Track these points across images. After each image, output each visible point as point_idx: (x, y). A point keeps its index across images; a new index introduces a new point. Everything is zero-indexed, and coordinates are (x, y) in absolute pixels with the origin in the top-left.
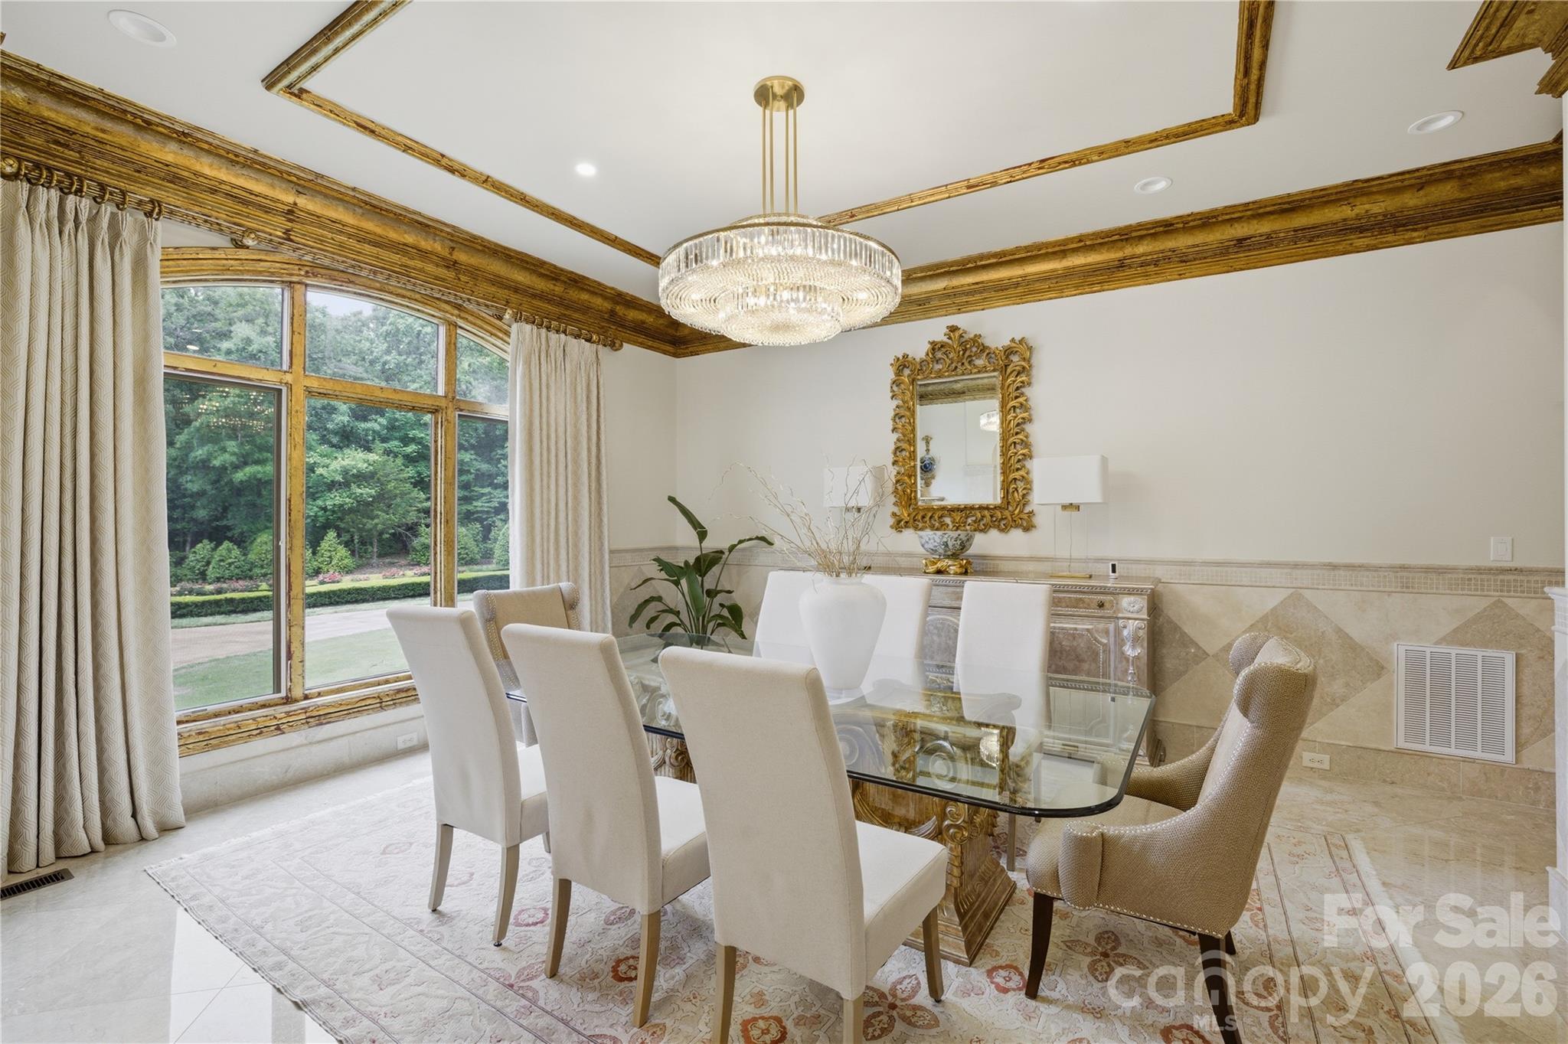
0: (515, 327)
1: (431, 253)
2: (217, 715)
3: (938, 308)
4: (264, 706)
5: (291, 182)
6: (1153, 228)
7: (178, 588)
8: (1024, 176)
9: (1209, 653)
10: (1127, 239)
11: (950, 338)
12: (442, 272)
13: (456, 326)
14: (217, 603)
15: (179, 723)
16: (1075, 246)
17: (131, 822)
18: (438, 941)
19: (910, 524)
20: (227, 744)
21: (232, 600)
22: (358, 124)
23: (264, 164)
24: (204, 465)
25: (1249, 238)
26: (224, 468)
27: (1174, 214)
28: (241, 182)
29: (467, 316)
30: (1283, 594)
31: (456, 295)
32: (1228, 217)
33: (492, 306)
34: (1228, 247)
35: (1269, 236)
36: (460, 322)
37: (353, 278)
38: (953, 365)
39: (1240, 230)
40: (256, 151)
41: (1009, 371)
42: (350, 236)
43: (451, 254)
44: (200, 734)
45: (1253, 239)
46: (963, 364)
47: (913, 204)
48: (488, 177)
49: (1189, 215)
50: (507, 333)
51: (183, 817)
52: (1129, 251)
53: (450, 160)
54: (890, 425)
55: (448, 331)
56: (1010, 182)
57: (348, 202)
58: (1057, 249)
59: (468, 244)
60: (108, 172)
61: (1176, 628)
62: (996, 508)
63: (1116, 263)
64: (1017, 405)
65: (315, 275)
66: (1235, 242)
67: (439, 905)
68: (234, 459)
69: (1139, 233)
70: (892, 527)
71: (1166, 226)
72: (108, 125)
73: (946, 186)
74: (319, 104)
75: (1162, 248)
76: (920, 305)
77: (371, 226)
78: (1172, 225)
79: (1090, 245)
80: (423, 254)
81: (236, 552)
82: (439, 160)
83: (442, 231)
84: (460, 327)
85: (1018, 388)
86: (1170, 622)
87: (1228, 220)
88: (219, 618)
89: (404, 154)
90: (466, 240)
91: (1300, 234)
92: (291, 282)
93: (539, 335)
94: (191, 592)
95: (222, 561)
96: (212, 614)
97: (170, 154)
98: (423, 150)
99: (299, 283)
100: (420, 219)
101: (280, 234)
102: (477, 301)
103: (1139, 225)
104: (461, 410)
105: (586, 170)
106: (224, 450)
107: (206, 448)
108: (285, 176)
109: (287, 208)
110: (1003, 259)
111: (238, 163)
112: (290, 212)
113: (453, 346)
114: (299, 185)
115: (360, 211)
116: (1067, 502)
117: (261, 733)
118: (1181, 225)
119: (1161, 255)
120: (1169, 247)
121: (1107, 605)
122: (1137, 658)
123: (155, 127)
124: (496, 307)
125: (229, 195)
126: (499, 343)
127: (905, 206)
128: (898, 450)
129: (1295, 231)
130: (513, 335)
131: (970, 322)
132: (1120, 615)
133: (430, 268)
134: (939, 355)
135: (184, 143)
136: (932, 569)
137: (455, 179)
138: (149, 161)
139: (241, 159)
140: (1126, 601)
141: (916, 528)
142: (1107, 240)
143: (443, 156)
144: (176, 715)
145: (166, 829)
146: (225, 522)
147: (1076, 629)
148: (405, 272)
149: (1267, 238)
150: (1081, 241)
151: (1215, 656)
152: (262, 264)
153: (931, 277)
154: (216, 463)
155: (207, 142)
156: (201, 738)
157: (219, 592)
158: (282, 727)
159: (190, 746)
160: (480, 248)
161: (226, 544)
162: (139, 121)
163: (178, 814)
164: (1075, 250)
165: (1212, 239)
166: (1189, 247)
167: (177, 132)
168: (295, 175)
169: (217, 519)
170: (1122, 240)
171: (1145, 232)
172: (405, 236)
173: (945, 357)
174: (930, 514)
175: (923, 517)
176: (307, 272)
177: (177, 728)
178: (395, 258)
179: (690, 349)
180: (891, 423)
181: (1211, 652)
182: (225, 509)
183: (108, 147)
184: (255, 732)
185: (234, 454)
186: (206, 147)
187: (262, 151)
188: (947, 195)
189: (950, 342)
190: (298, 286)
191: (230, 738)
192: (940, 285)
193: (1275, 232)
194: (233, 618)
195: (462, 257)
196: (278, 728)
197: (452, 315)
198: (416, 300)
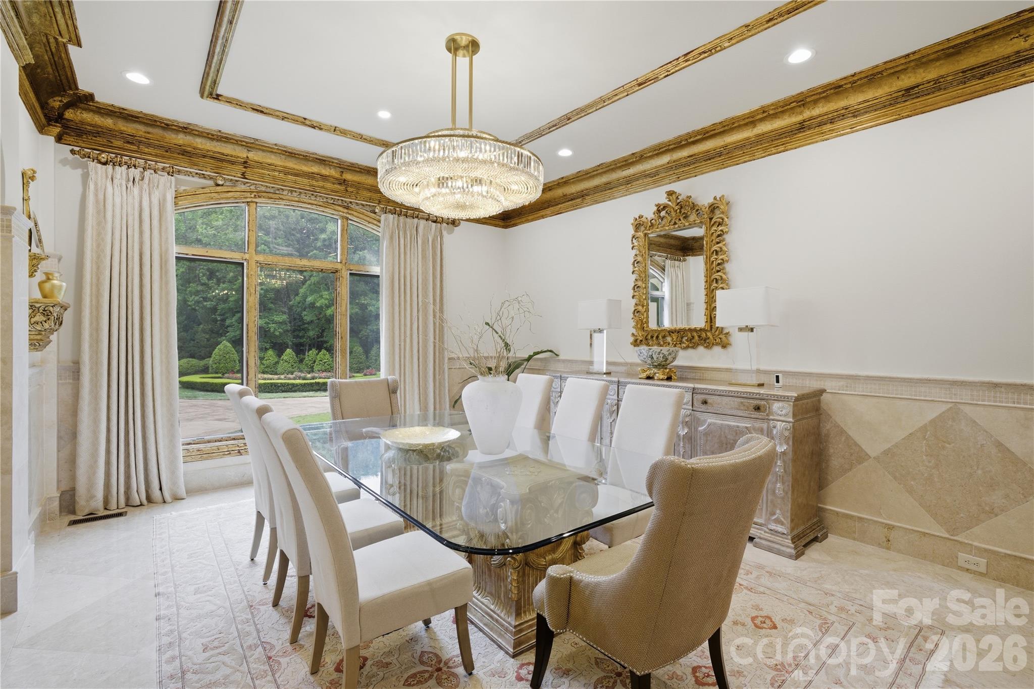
0: (383, 217)
1: (329, 176)
2: (209, 442)
3: (663, 178)
4: (234, 439)
5: (244, 145)
6: (824, 92)
7: (294, 376)
8: (677, 69)
9: (870, 455)
10: (803, 105)
11: (670, 201)
12: (337, 187)
13: (347, 219)
14: (311, 384)
15: (183, 445)
16: (761, 116)
17: (159, 492)
18: (239, 576)
19: (643, 342)
20: (212, 458)
21: (318, 383)
22: (253, 109)
23: (226, 138)
24: (312, 306)
25: (917, 86)
26: (321, 307)
27: (839, 77)
28: (218, 149)
29: (352, 212)
30: (944, 407)
31: (342, 200)
32: (892, 71)
33: (367, 205)
34: (897, 98)
35: (936, 81)
36: (350, 217)
37: (281, 196)
38: (673, 221)
39: (907, 81)
40: (220, 131)
41: (712, 223)
42: (280, 172)
43: (341, 176)
44: (199, 450)
45: (920, 87)
46: (680, 220)
47: (605, 104)
48: (336, 127)
49: (853, 76)
50: (379, 221)
51: (185, 493)
52: (807, 114)
53: (310, 121)
54: (631, 268)
55: (342, 222)
56: (667, 76)
57: (276, 153)
58: (747, 121)
59: (350, 168)
60: (151, 154)
61: (842, 432)
62: (701, 330)
63: (798, 125)
64: (718, 249)
65: (259, 197)
66: (903, 92)
67: (255, 557)
68: (327, 302)
69: (813, 98)
70: (631, 344)
71: (836, 88)
72: (150, 129)
73: (623, 86)
74: (229, 101)
75: (835, 107)
76: (652, 177)
77: (292, 164)
78: (840, 86)
79: (773, 114)
80: (324, 178)
81: (328, 356)
82: (303, 121)
83: (333, 162)
84: (350, 220)
85: (719, 236)
86: (837, 426)
87: (893, 73)
88: (311, 393)
89: (283, 122)
90: (348, 166)
91: (969, 74)
92: (248, 202)
93: (398, 220)
94: (300, 378)
95: (321, 361)
96: (309, 391)
97: (181, 139)
98: (293, 117)
99: (252, 202)
100: (318, 157)
101: (240, 176)
102: (357, 203)
103: (810, 90)
104: (351, 270)
105: (384, 115)
106: (321, 297)
107: (313, 296)
108: (239, 143)
109: (243, 160)
110: (707, 134)
111: (214, 139)
112: (245, 162)
113: (345, 232)
114: (247, 146)
115: (284, 157)
116: (743, 325)
117: (230, 453)
118: (849, 85)
119: (835, 114)
120: (842, 106)
121: (762, 408)
122: (784, 453)
123: (170, 127)
124: (369, 205)
125: (212, 158)
126: (375, 227)
127: (600, 106)
128: (636, 287)
129: (963, 72)
130: (382, 222)
131: (684, 187)
132: (771, 417)
133: (329, 185)
134: (663, 213)
135: (186, 132)
136: (644, 375)
137: (316, 132)
138: (171, 145)
139: (215, 137)
140: (776, 406)
141: (648, 345)
142: (786, 108)
143: (305, 119)
144: (181, 441)
145: (177, 498)
146: (322, 339)
147: (738, 427)
148: (313, 191)
149: (935, 83)
150: (764, 112)
151: (877, 458)
152: (230, 194)
153: (657, 155)
154: (318, 304)
155: (196, 130)
156: (199, 453)
157: (313, 378)
158: (241, 451)
159: (193, 457)
160: (358, 170)
161: (323, 351)
162: (163, 125)
163: (182, 492)
164: (762, 120)
165: (881, 93)
166: (860, 103)
167: (181, 127)
168: (244, 141)
169: (318, 337)
170: (800, 106)
171: (818, 96)
172: (312, 168)
173: (667, 215)
174: (656, 335)
175: (652, 337)
176: (255, 195)
177: (182, 447)
178: (306, 181)
179: (513, 223)
180: (632, 266)
181: (872, 454)
182: (323, 331)
183: (152, 141)
184: (226, 453)
185: (327, 299)
186: (197, 133)
187: (223, 131)
188: (626, 94)
189: (670, 203)
190: (251, 204)
191: (214, 454)
192: (665, 159)
193: (942, 77)
194: (318, 394)
195: (348, 176)
196: (239, 452)
197: (343, 212)
198: (320, 206)
